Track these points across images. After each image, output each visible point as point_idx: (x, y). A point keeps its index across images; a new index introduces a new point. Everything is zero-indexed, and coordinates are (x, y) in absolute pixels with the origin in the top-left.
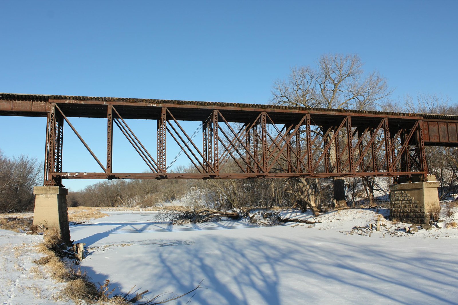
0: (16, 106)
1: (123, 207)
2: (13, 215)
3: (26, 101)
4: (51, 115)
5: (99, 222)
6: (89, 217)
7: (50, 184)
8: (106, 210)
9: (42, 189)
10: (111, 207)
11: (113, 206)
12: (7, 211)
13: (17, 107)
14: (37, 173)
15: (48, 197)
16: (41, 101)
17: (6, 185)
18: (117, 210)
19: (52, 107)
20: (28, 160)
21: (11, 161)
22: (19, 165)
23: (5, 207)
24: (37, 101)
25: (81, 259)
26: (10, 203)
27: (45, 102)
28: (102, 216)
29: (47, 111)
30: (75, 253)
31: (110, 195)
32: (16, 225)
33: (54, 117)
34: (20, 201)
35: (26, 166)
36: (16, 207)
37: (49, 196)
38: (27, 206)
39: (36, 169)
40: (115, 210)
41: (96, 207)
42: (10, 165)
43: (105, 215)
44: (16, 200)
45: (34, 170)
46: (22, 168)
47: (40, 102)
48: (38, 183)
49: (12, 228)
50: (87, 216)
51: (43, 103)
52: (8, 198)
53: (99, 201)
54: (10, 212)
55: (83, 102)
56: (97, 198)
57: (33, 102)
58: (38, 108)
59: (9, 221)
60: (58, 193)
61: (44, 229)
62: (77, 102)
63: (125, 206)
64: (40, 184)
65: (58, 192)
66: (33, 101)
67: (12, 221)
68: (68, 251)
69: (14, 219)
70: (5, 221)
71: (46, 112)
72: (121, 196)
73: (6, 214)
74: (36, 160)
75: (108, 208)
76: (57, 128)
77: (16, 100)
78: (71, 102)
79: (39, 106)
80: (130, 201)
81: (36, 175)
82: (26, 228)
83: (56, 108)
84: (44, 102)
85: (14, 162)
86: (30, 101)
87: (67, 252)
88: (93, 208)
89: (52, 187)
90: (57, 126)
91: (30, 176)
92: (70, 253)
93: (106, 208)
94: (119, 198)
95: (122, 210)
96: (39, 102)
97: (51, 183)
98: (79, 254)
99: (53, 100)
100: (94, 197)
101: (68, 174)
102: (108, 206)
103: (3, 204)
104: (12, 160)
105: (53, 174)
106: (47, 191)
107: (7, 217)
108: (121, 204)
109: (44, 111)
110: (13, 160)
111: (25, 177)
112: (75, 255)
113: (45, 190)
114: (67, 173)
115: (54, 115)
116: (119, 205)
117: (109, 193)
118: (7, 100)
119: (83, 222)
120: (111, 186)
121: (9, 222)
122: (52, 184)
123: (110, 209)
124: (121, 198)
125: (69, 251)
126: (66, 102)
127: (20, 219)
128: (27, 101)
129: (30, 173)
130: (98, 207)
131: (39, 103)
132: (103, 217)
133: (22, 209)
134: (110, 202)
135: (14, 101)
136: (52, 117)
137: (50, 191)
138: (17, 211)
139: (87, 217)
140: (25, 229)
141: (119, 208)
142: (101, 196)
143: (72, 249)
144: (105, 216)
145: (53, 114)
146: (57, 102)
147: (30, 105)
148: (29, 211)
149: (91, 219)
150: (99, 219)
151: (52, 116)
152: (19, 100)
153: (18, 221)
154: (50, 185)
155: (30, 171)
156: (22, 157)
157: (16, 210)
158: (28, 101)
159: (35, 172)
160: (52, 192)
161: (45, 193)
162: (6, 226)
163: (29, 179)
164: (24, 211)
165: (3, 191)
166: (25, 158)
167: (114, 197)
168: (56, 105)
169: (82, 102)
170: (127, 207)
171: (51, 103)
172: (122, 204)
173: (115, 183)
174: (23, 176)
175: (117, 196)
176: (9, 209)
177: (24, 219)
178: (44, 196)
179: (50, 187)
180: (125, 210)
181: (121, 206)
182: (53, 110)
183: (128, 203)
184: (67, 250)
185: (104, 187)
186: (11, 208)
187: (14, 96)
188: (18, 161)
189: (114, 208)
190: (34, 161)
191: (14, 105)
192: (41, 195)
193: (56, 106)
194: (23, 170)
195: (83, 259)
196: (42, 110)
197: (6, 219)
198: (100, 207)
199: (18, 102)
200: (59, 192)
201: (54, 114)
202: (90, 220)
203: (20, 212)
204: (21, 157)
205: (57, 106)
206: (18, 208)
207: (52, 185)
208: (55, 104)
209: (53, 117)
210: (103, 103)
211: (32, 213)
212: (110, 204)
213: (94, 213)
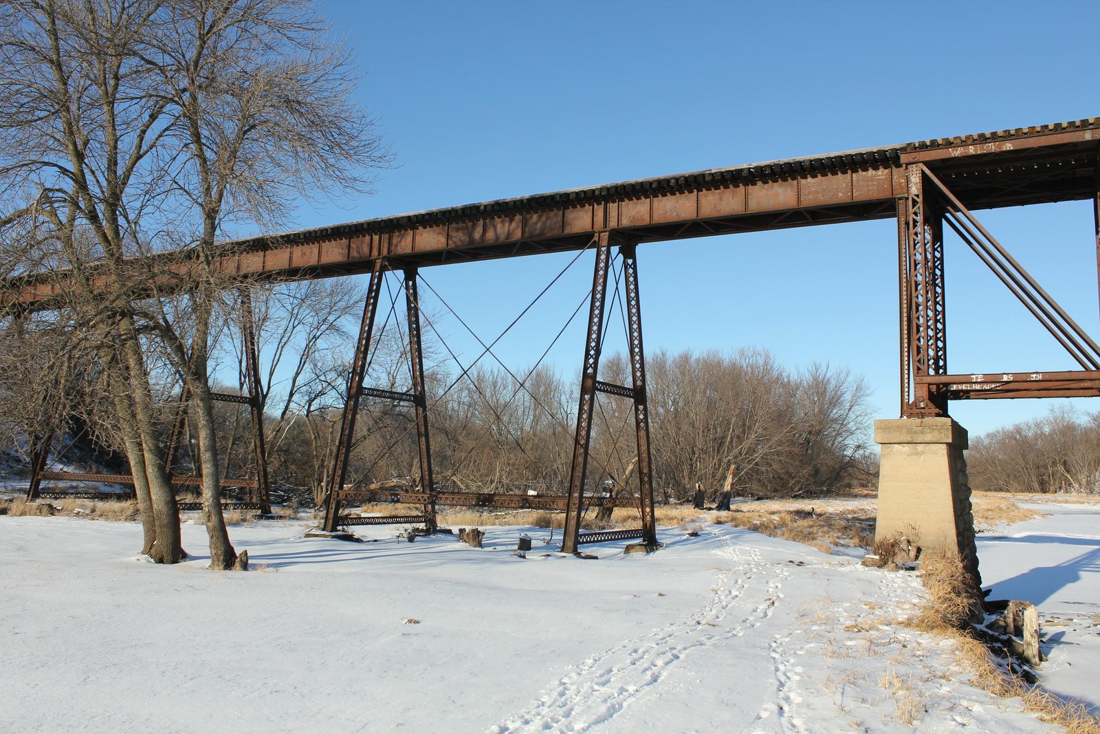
0: (809, 194)
1: (1074, 493)
2: (806, 505)
3: (833, 175)
4: (910, 199)
5: (1026, 531)
6: (992, 519)
7: (922, 410)
8: (1026, 501)
9: (899, 428)
10: (1038, 492)
11: (1044, 491)
12: (790, 493)
13: (811, 197)
14: (851, 406)
15: (917, 454)
16: (876, 169)
17: (786, 433)
18: (1060, 502)
19: (912, 178)
20: (828, 375)
21: (791, 379)
22: (810, 387)
23: (784, 485)
24: (866, 170)
25: (1037, 659)
26: (795, 477)
27: (887, 171)
28: (1027, 516)
29: (896, 194)
30: (1014, 638)
31: (1033, 460)
32: (814, 530)
33: (920, 205)
34: (817, 472)
35: (825, 389)
36: (809, 484)
37: (920, 447)
38: (831, 485)
39: (848, 397)
40: (1053, 501)
41: (995, 490)
42: (790, 389)
43: (1036, 514)
44: (806, 471)
45: (842, 399)
46: (818, 393)
47: (874, 172)
48: (854, 428)
49: (806, 537)
50: (986, 513)
51: (882, 173)
52: (791, 464)
53: (1004, 477)
54: (795, 497)
55: (1010, 145)
56: (999, 468)
57: (854, 175)
58: (869, 191)
59: (797, 518)
60: (950, 440)
61: (909, 550)
62: (992, 147)
63: (1079, 492)
64: (858, 431)
65: (948, 438)
66: (854, 171)
67: (804, 518)
68: (987, 627)
69: (809, 514)
70: (788, 518)
71: (895, 198)
72: (1065, 463)
73: (788, 501)
74: (848, 374)
75: (1031, 495)
76: (929, 244)
77: (806, 178)
78: (971, 150)
79: (871, 183)
80: (1095, 477)
81: (850, 410)
82: (838, 538)
83: (924, 177)
84: (885, 168)
85: (799, 381)
86: (844, 172)
87: (986, 630)
88: (989, 493)
89: (928, 420)
90: (928, 237)
91: (835, 413)
92: (996, 634)
93: (1026, 494)
94: (1059, 469)
95: (1074, 503)
96: (871, 172)
97: (922, 408)
98: (1029, 644)
99: (913, 155)
100: (990, 465)
101: (977, 378)
102: (1030, 489)
103: (781, 478)
104: (794, 377)
105: (929, 380)
106: (915, 433)
107: (792, 509)
108: (1066, 486)
109: (885, 195)
110: (796, 377)
111: (825, 415)
112: (1014, 644)
113: (909, 432)
114: (974, 377)
115: (920, 200)
116: (1060, 488)
117: (1031, 456)
118: (785, 180)
119: (979, 531)
120: (1036, 437)
121: (798, 522)
122: (927, 411)
123: (1040, 499)
124: (1065, 468)
125: (990, 626)
126: (953, 155)
127: (820, 515)
128: (837, 174)
129: (834, 406)
130: (1004, 493)
131: (872, 176)
132: (1030, 518)
133: (822, 492)
134: (1034, 479)
135: (803, 181)
136: (913, 207)
137: (922, 433)
138: (810, 494)
139: (987, 518)
140: (837, 540)
141: (1061, 495)
142: (1010, 464)
143: (1002, 623)
144: (1035, 516)
145: (917, 196)
146: (927, 159)
147: (847, 185)
148: (837, 495)
149: (997, 522)
150: (1020, 523)
151: (915, 203)
152: (814, 176)
153: (818, 518)
154: (923, 416)
155: (835, 401)
156: (816, 368)
157: (807, 492)
158: (840, 174)
159: (846, 402)
160: (928, 437)
161: (909, 439)
162: (792, 530)
163: (835, 421)
164: (825, 497)
165: (780, 448)
166: (823, 370)
167: (1045, 467)
168: (925, 169)
169: (1008, 146)
170: (1087, 493)
171: (907, 164)
172: (1070, 485)
173: (1046, 430)
174: (820, 412)
175: (1054, 463)
176: (792, 490)
177: (831, 514)
178: (907, 448)
179: (922, 422)
180: (1083, 503)
181: (1066, 491)
182: (917, 183)
183: (1088, 483)
184: (986, 623)
185: (1015, 439)
186: (796, 489)
187: (800, 164)
188: (807, 377)
189: (1048, 496)
190: (842, 377)
191: (804, 191)
192: (896, 445)
193: (923, 172)
194: (819, 399)
195: (1041, 659)
196: (882, 194)
197: (791, 512)
198: (1008, 491)
199: (813, 180)
200: (950, 436)
201: (921, 196)
202: (996, 525)
203: (818, 498)
204: (814, 368)
205: (928, 172)
206: (813, 488)
207: (930, 415)
208: (921, 165)
209: (917, 207)
210: (1083, 137)
211: (844, 500)
212: (1036, 486)
213: (1005, 508)
